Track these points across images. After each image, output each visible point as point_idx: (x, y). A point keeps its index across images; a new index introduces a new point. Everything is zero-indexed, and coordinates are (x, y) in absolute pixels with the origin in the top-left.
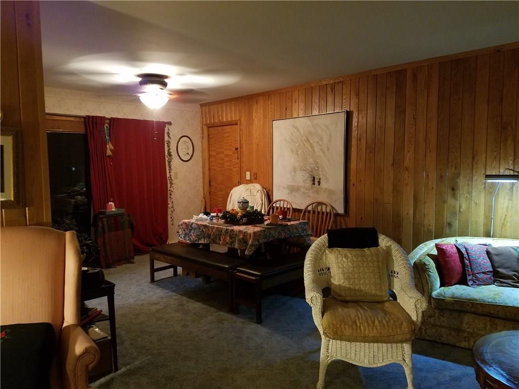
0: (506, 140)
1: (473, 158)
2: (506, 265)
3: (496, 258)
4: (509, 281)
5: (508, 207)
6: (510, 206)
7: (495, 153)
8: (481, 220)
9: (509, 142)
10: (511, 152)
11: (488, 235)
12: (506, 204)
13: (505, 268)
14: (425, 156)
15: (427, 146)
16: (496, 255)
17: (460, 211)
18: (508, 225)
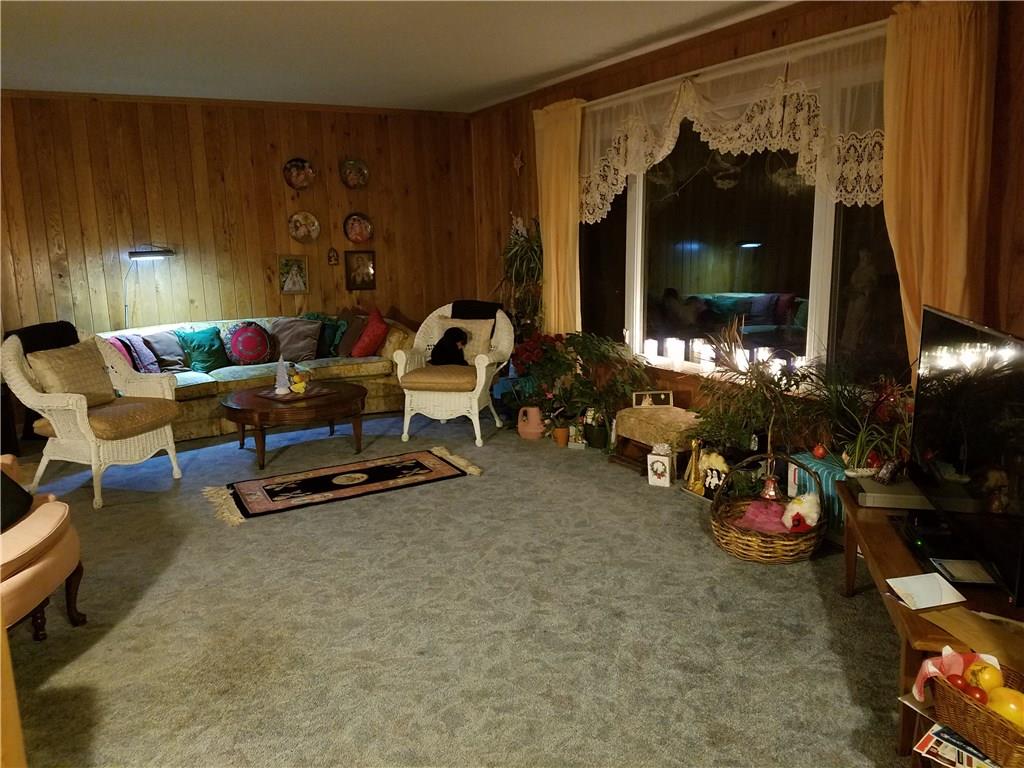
0: (121, 212)
1: (82, 234)
2: (168, 352)
3: (156, 346)
4: (177, 367)
5: (135, 291)
6: (138, 289)
7: (110, 228)
8: (105, 312)
9: (125, 214)
10: (128, 225)
11: (117, 327)
12: (133, 289)
13: (169, 354)
14: (9, 231)
15: (10, 216)
16: (156, 342)
17: (74, 304)
18: (139, 312)
